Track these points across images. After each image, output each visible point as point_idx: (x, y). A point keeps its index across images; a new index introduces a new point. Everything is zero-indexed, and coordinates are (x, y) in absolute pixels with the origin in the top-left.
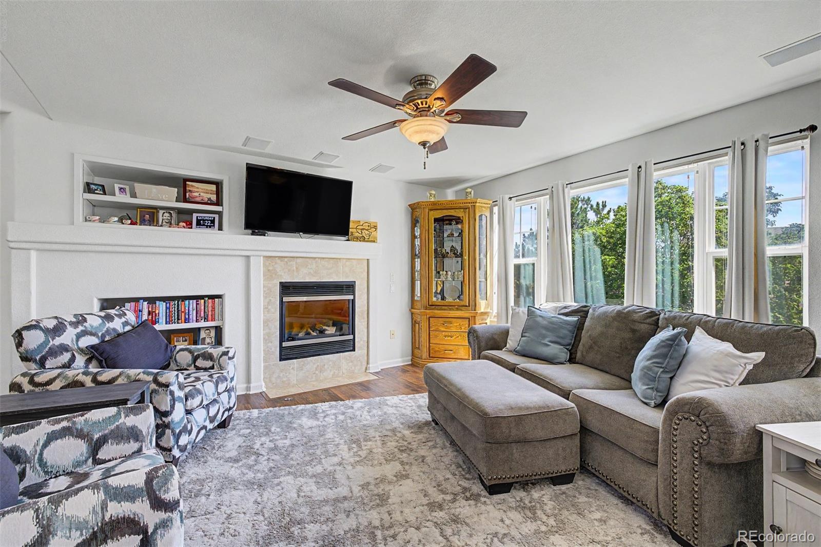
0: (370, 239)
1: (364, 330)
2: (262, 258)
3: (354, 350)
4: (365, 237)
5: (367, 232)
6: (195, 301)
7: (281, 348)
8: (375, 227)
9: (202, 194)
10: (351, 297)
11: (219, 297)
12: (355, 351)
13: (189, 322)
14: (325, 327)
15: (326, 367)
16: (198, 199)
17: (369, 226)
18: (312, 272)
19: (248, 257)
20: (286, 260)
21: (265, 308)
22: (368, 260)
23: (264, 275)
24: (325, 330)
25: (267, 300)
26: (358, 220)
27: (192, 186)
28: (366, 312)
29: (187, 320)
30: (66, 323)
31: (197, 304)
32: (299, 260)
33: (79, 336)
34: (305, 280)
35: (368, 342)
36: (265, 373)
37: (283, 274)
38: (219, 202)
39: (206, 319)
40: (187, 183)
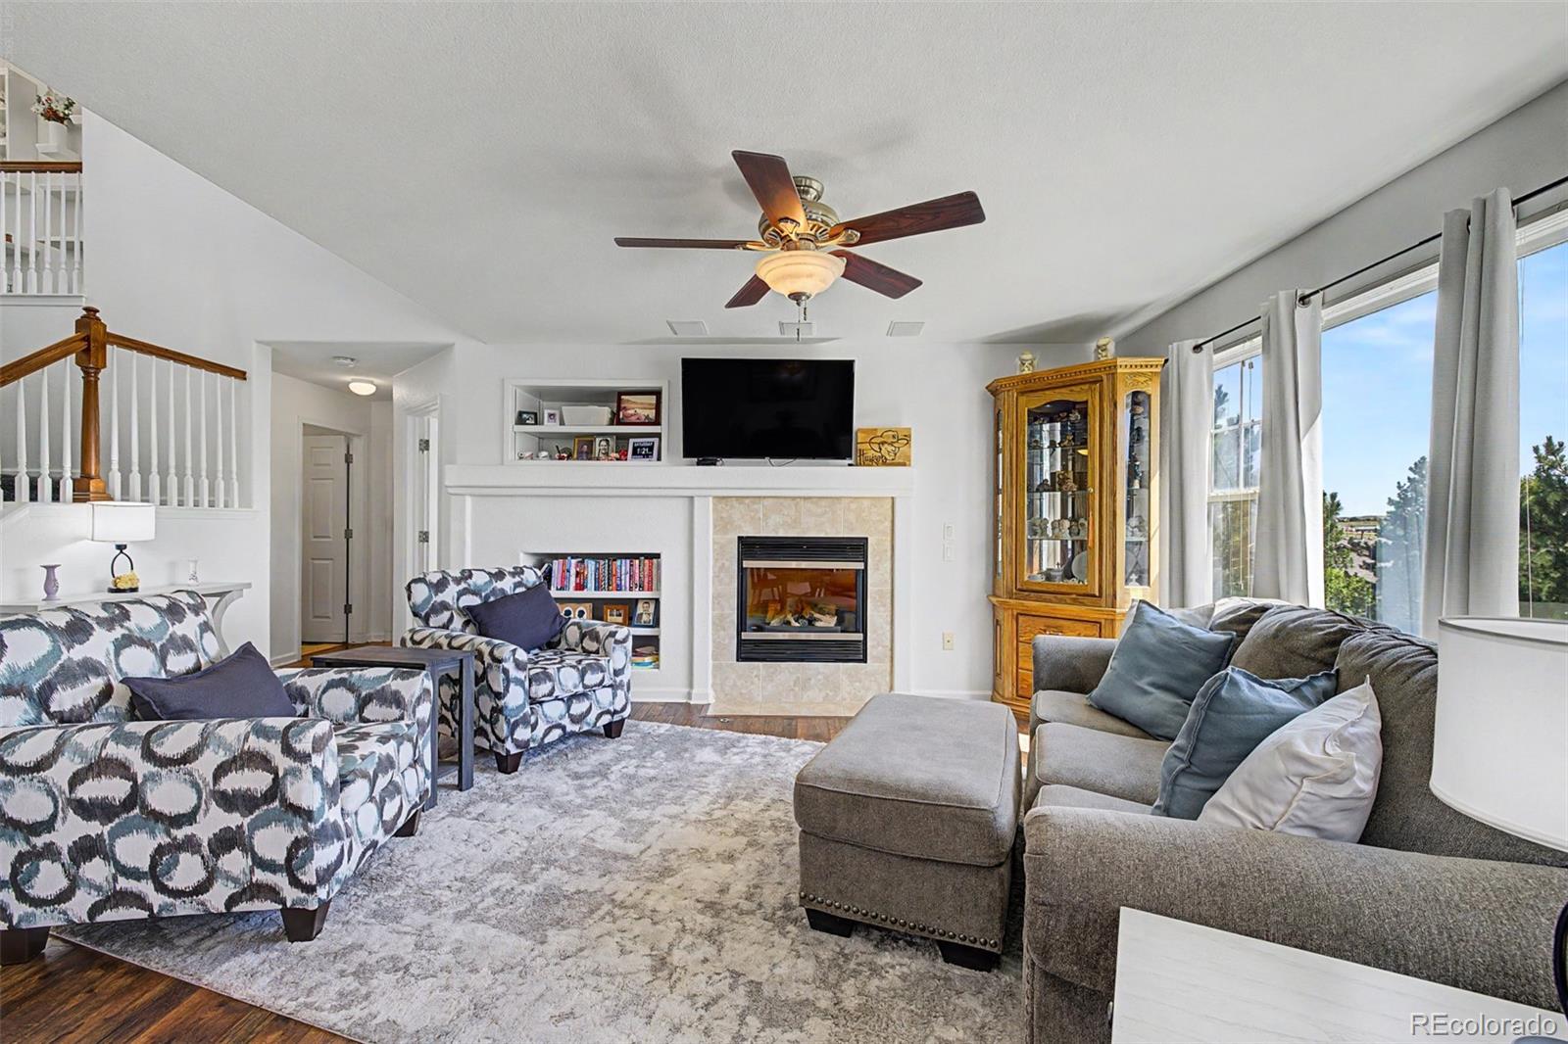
0: (897, 461)
1: (884, 626)
2: (711, 499)
3: (864, 660)
4: (887, 457)
5: (890, 448)
6: (628, 561)
7: (740, 642)
8: (907, 438)
9: (638, 411)
10: (860, 566)
11: (658, 556)
12: (866, 662)
13: (621, 590)
14: (817, 615)
15: (813, 681)
16: (633, 419)
17: (894, 437)
18: (789, 521)
19: (691, 498)
20: (747, 501)
21: (716, 576)
22: (893, 498)
23: (715, 526)
24: (816, 620)
25: (719, 564)
26: (874, 427)
27: (628, 401)
28: (889, 595)
29: (619, 588)
30: (450, 578)
31: (631, 565)
32: (766, 502)
33: (460, 594)
34: (777, 533)
35: (892, 650)
36: (714, 676)
37: (743, 524)
38: (657, 422)
39: (641, 587)
40: (623, 397)
